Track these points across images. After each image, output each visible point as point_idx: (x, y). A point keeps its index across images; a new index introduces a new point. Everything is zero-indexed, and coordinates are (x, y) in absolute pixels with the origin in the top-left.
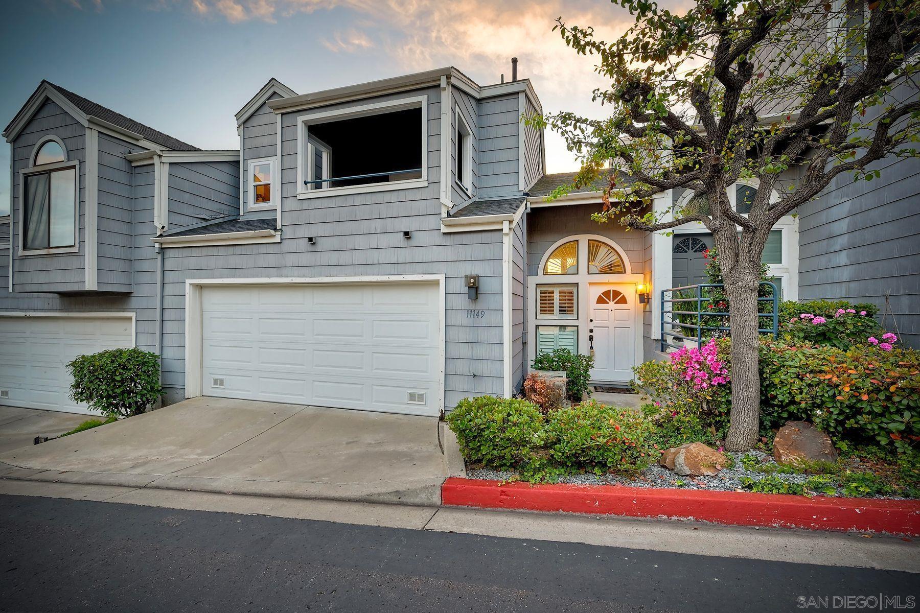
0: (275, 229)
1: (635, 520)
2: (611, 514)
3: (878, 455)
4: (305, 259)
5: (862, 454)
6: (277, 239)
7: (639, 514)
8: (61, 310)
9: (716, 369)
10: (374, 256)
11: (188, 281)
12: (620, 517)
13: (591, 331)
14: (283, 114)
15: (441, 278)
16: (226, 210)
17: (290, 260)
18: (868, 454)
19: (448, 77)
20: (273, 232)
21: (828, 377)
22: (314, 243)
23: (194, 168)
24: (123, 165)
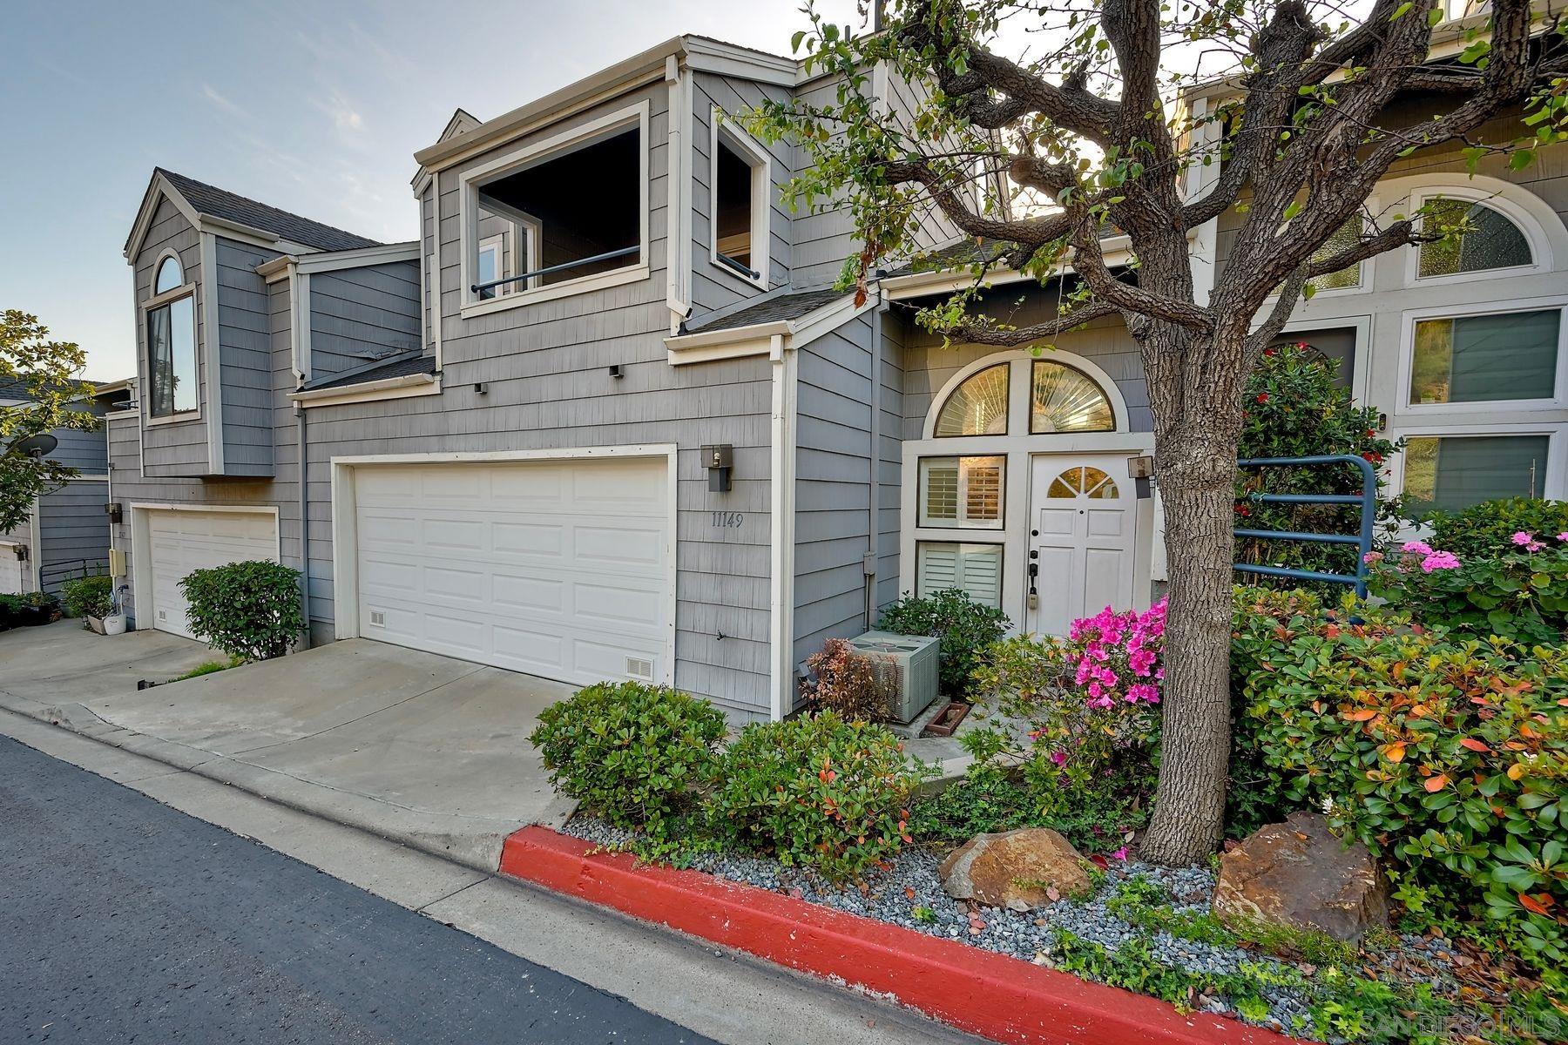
0: (433, 373)
1: (781, 975)
2: (745, 950)
3: (1509, 940)
4: (473, 421)
5: (1466, 929)
6: (436, 389)
7: (795, 962)
8: (205, 503)
9: (1140, 667)
10: (570, 414)
11: (334, 460)
12: (761, 961)
13: (1034, 555)
14: (440, 173)
15: (670, 450)
16: (404, 341)
17: (456, 422)
18: (1482, 934)
19: (680, 56)
20: (428, 377)
21: (1361, 716)
22: (484, 393)
23: (350, 277)
24: (254, 284)
